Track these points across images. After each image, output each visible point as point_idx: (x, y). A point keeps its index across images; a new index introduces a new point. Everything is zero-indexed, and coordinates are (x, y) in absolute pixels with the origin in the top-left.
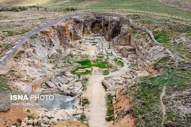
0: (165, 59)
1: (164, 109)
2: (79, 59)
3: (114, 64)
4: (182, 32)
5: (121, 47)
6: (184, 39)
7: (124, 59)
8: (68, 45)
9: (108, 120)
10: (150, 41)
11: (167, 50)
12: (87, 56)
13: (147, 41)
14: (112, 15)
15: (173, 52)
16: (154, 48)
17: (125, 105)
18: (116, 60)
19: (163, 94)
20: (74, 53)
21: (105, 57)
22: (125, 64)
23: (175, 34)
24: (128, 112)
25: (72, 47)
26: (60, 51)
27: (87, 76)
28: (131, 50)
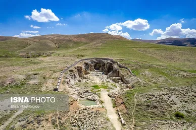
0: (137, 82)
1: (136, 100)
2: (92, 85)
3: (111, 86)
4: (147, 68)
5: (114, 78)
6: (147, 72)
7: (117, 84)
8: (83, 77)
9: (114, 107)
10: (130, 74)
11: (138, 78)
12: (96, 83)
13: (128, 74)
14: (107, 59)
15: (141, 79)
16: (132, 77)
17: (120, 101)
18: (112, 85)
19: (136, 95)
20: (88, 82)
21: (106, 83)
22: (118, 87)
23: (143, 70)
24: (122, 103)
25: (85, 78)
26: (79, 81)
27: (99, 92)
28: (120, 79)
